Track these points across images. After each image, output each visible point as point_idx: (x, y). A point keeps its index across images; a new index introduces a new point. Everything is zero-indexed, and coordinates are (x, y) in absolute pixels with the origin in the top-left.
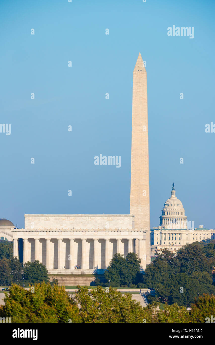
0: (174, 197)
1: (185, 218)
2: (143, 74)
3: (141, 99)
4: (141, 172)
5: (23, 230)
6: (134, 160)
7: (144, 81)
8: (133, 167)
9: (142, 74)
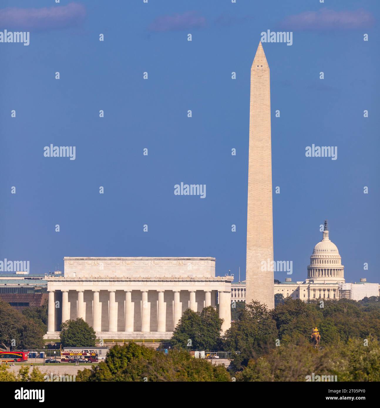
0: (327, 239)
1: (342, 268)
2: (265, 71)
3: (262, 105)
4: (261, 204)
5: (61, 278)
6: (251, 187)
7: (266, 81)
8: (250, 197)
9: (263, 71)
